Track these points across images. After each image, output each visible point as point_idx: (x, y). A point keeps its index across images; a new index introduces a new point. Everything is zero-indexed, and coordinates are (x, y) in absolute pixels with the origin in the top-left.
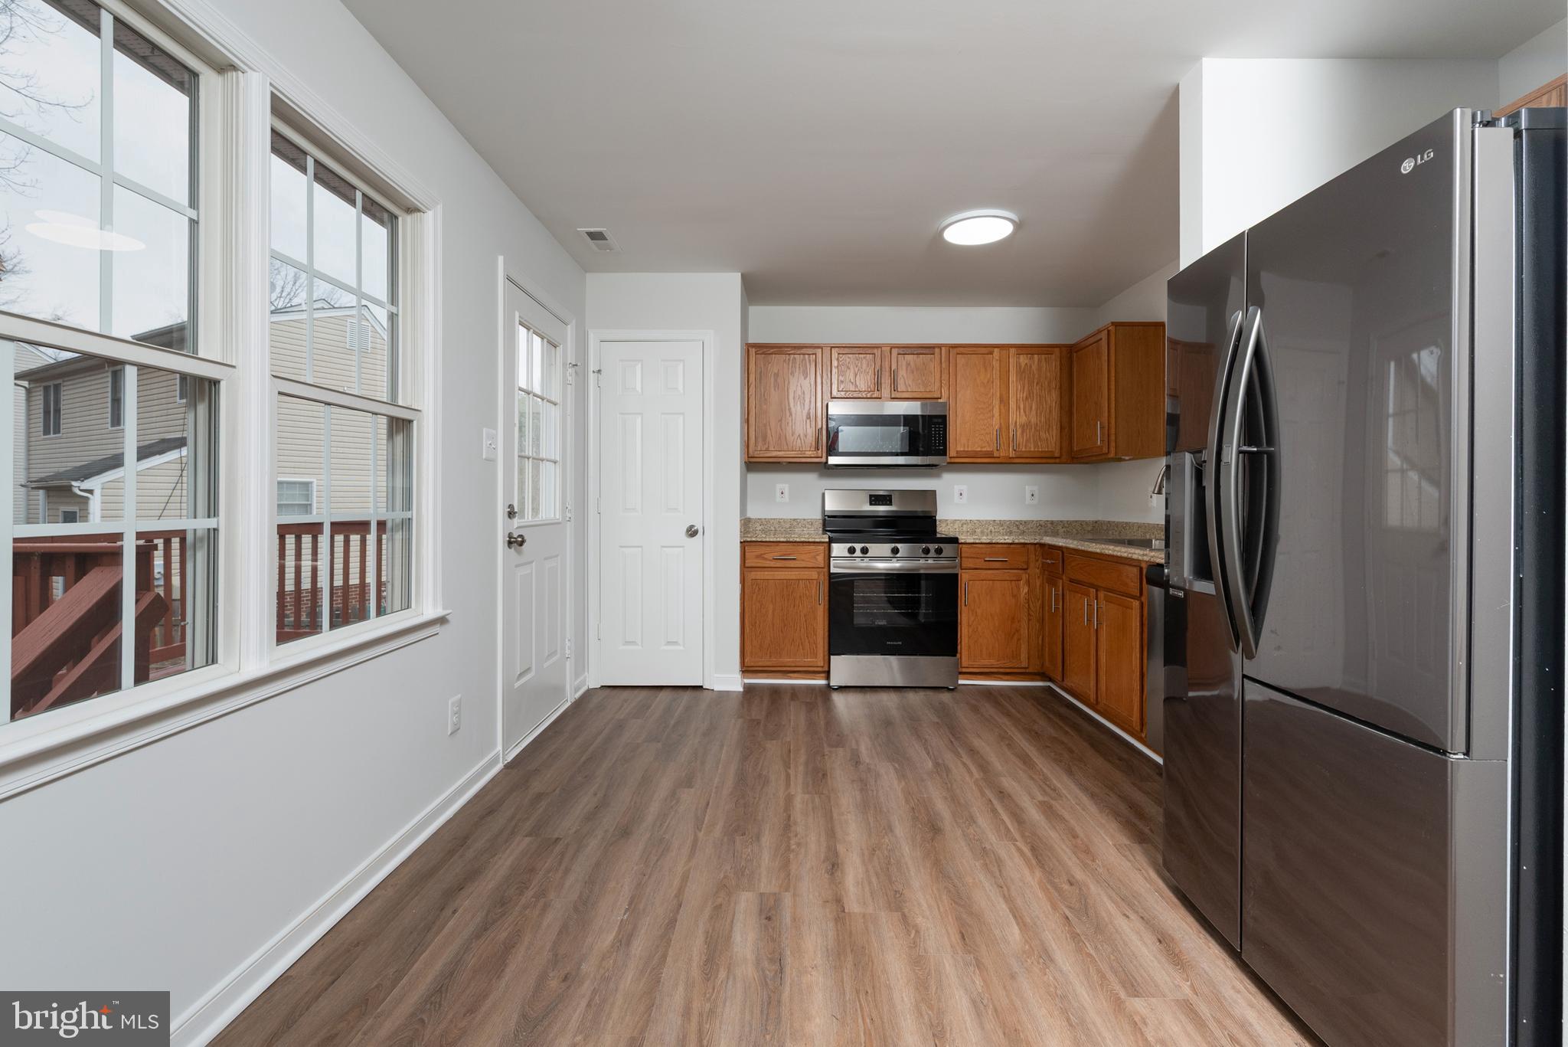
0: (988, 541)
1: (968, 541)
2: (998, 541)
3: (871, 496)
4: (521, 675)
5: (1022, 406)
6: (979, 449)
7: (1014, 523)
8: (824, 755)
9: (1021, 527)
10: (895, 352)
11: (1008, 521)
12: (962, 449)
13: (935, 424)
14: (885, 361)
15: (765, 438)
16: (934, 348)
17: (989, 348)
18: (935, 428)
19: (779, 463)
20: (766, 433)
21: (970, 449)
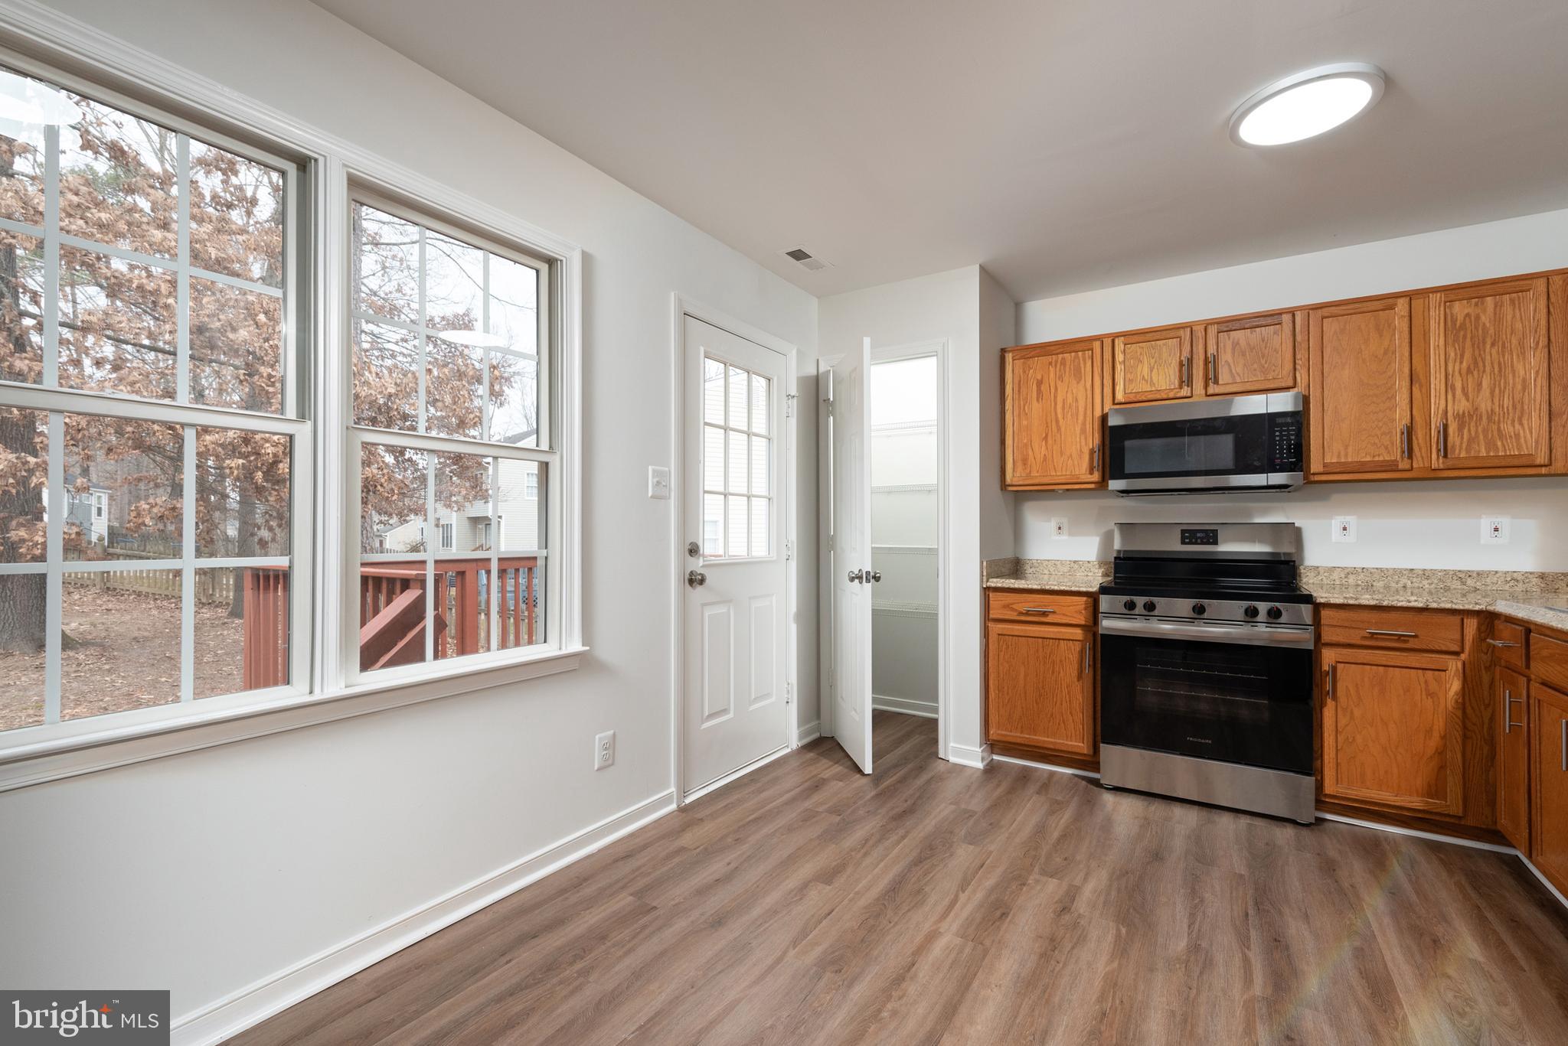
0: (1373, 603)
1: (1332, 601)
2: (1394, 603)
3: (1183, 532)
4: (711, 716)
5: (1458, 385)
6: (1368, 459)
7: (1455, 574)
8: (1024, 885)
9: (1469, 582)
10: (1213, 330)
11: (1441, 571)
12: (1334, 460)
13: (1281, 425)
14: (1197, 345)
15: (1025, 461)
16: (1281, 314)
17: (1387, 301)
18: (1281, 432)
19: (1053, 490)
20: (1028, 455)
21: (1350, 460)
